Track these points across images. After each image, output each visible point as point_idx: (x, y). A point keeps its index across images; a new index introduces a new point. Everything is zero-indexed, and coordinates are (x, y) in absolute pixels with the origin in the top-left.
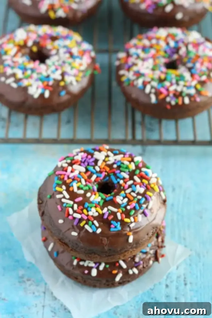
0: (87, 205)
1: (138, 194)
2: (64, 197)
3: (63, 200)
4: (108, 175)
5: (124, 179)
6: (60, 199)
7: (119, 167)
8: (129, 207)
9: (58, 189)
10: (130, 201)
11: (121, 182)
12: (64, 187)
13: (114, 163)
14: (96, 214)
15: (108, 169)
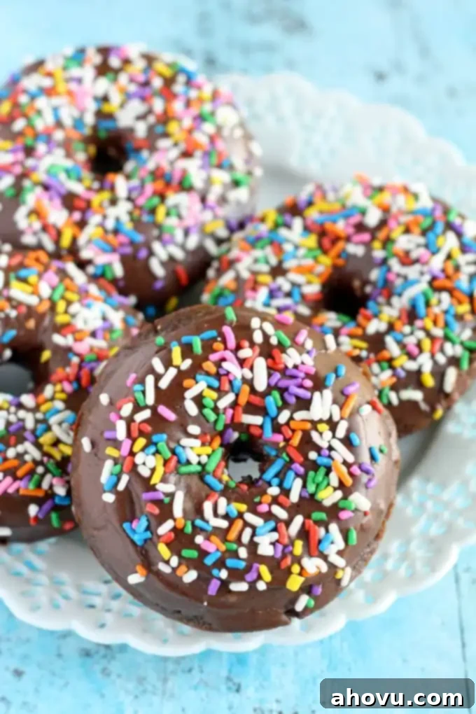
0: (161, 439)
1: (253, 546)
2: (158, 377)
3: (150, 380)
4: (280, 451)
5: (286, 492)
6: (152, 371)
7: (315, 466)
8: (199, 539)
9: (176, 352)
10: (223, 534)
11: (274, 491)
12: (187, 363)
13: (318, 449)
14: (145, 472)
15: (296, 441)
